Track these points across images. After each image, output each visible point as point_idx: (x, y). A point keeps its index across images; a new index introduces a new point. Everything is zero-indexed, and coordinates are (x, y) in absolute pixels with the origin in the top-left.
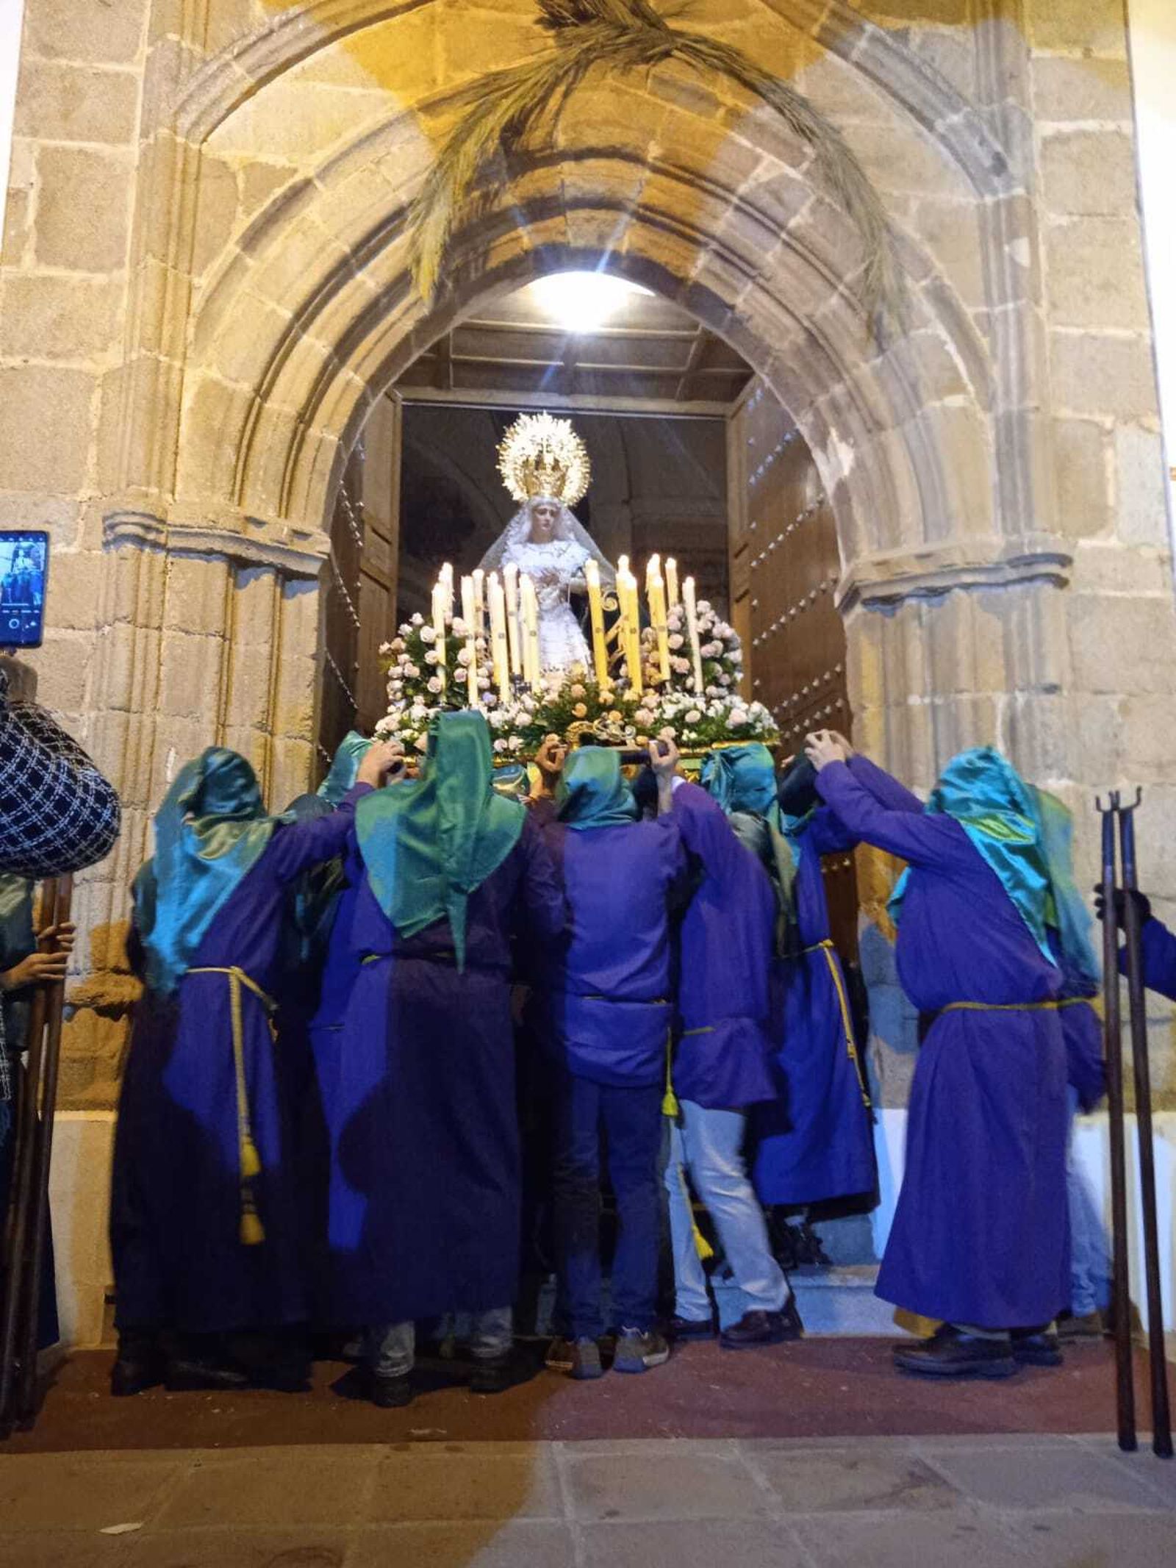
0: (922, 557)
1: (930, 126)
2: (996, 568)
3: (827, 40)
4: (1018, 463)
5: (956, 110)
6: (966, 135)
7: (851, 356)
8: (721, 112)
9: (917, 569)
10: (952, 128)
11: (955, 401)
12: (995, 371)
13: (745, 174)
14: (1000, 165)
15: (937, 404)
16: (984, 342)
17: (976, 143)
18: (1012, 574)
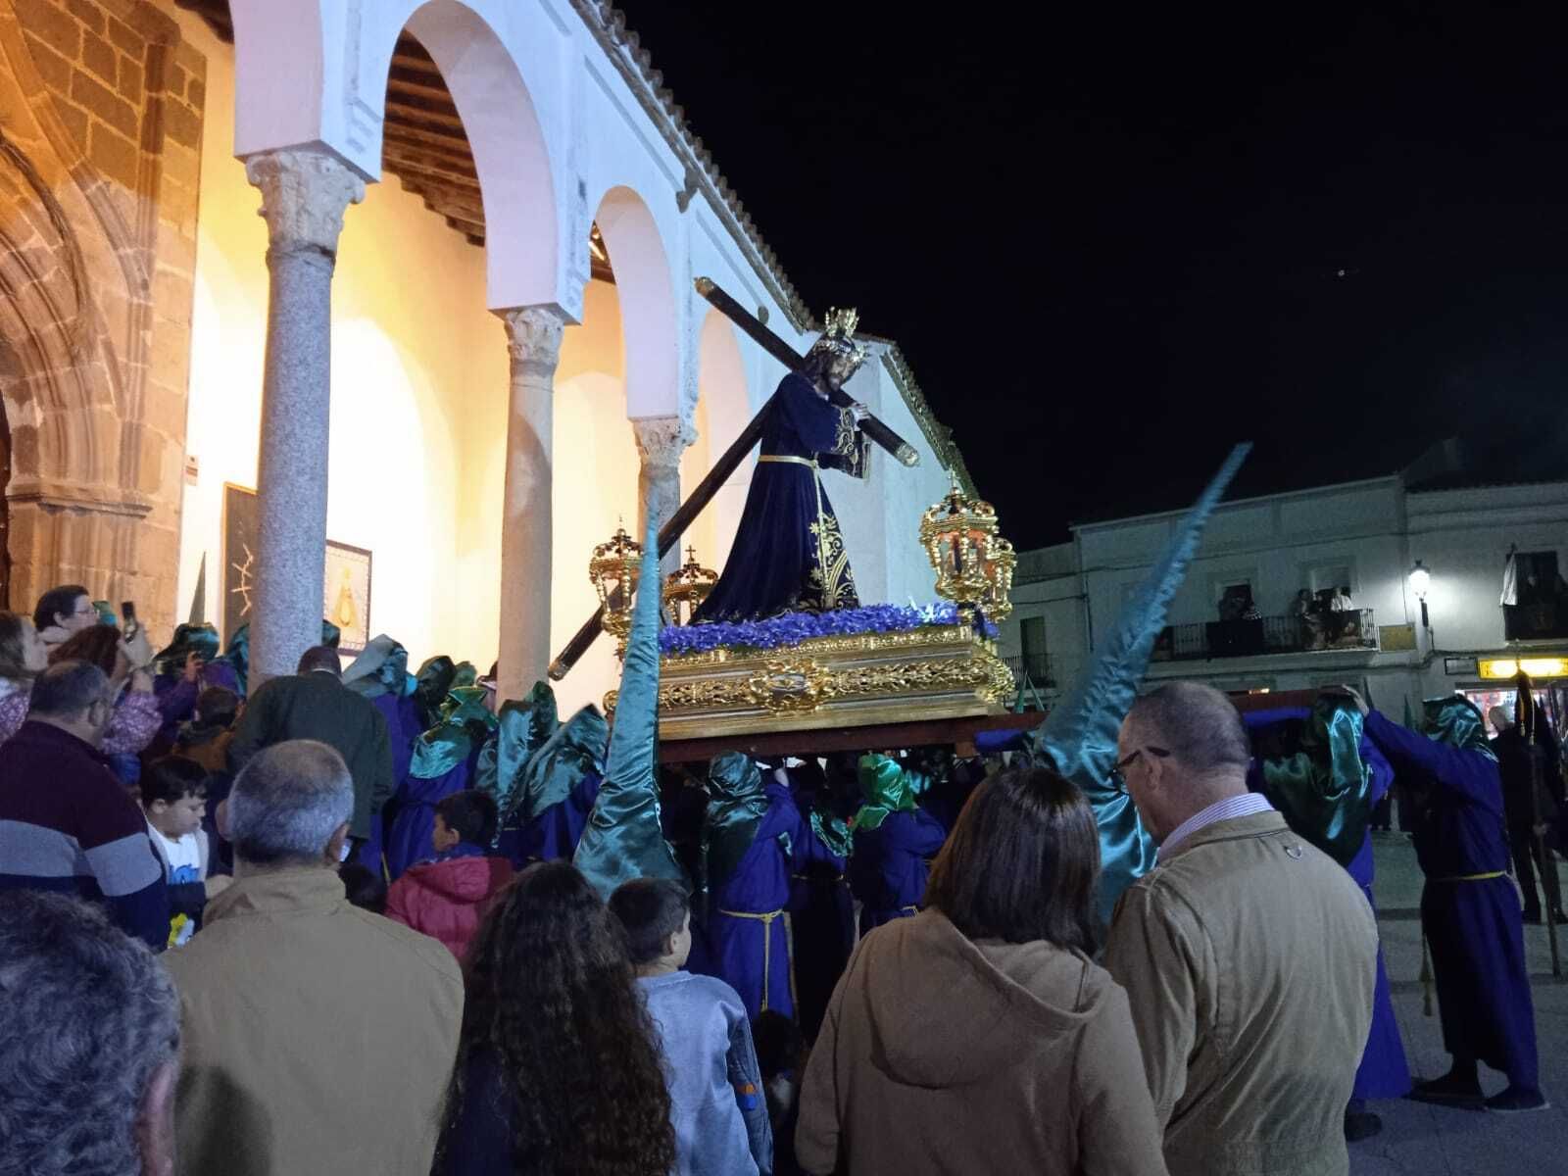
0: (82, 490)
1: (115, 247)
2: (118, 506)
3: (76, 175)
4: (133, 452)
5: (131, 247)
6: (133, 262)
7: (56, 362)
8: (18, 196)
9: (78, 495)
10: (127, 255)
11: (107, 407)
12: (127, 397)
13: (25, 239)
14: (145, 285)
15: (98, 407)
16: (124, 379)
17: (136, 268)
18: (124, 510)
